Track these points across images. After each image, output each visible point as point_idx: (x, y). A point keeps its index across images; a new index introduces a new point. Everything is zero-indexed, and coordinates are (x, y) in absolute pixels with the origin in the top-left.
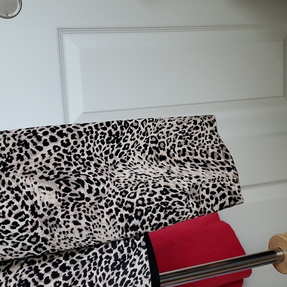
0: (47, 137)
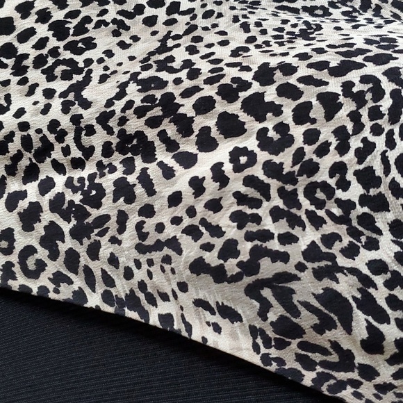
0: (210, 121)
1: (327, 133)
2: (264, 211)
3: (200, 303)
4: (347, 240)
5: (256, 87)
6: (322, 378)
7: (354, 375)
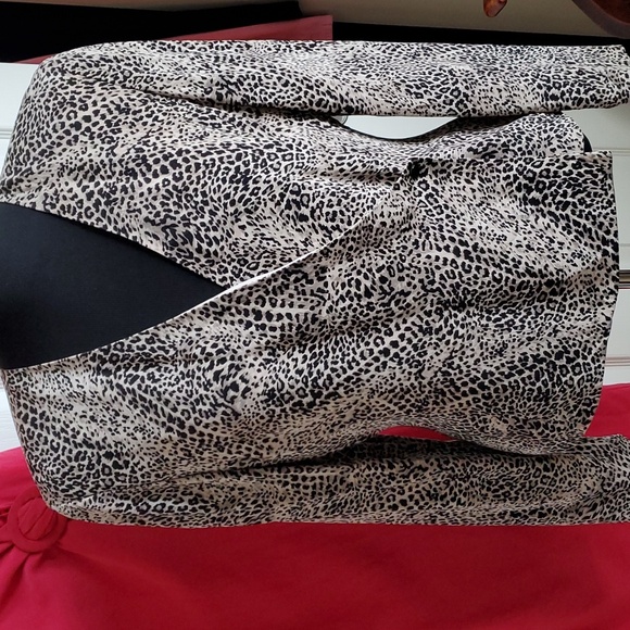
1: (194, 178)
2: (170, 202)
3: (147, 233)
4: (195, 214)
5: (175, 157)
6: (184, 261)
7: (193, 261)
